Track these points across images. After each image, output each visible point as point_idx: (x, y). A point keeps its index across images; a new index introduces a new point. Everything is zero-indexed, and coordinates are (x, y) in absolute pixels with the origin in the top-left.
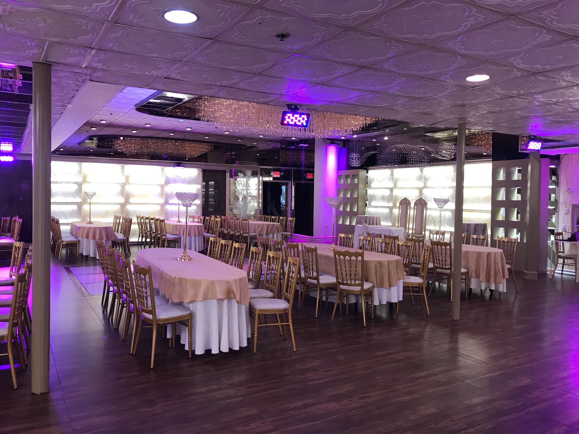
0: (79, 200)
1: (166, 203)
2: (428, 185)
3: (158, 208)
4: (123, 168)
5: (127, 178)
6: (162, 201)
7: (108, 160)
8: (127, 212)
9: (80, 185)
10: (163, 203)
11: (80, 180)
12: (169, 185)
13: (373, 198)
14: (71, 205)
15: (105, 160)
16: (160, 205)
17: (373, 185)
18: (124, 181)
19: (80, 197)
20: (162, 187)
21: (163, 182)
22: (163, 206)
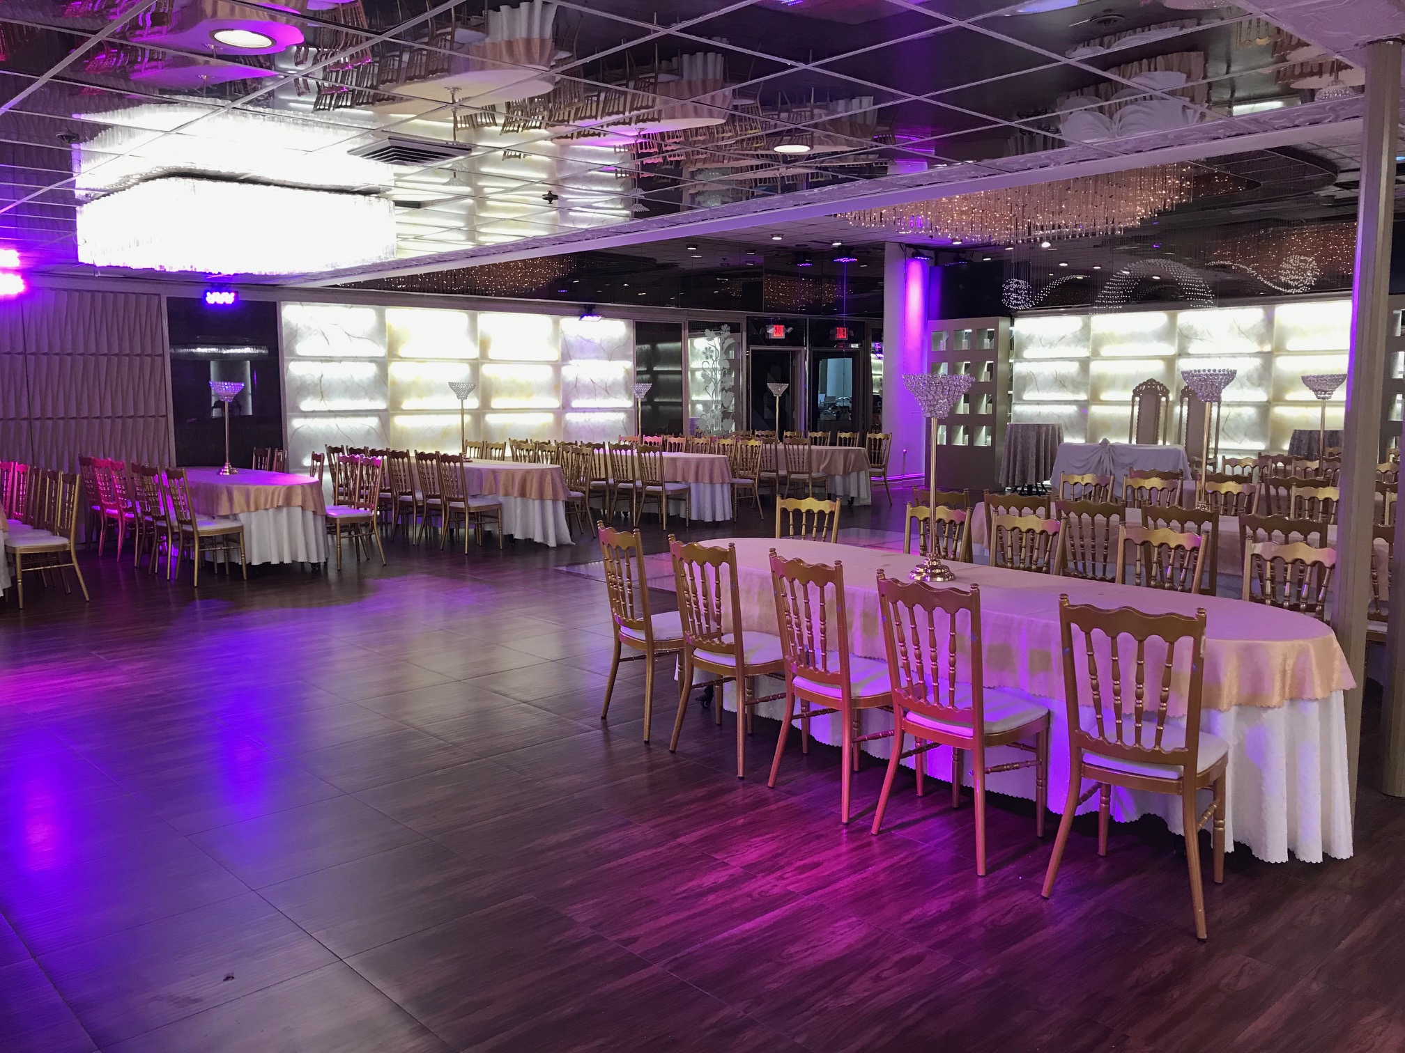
0: (381, 404)
1: (566, 407)
2: (1190, 351)
3: (549, 418)
4: (473, 320)
5: (484, 345)
6: (556, 403)
7: (441, 301)
8: (487, 431)
9: (382, 364)
10: (559, 408)
11: (381, 351)
12: (570, 362)
13: (1027, 381)
14: (367, 416)
15: (435, 300)
16: (553, 412)
17: (1027, 354)
18: (475, 353)
19: (384, 396)
20: (557, 367)
21: (555, 355)
22: (560, 413)
